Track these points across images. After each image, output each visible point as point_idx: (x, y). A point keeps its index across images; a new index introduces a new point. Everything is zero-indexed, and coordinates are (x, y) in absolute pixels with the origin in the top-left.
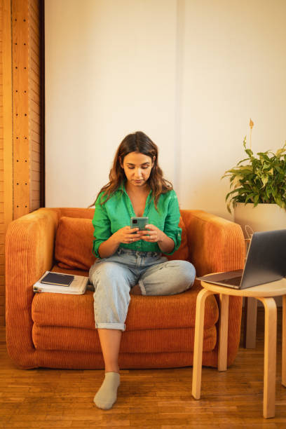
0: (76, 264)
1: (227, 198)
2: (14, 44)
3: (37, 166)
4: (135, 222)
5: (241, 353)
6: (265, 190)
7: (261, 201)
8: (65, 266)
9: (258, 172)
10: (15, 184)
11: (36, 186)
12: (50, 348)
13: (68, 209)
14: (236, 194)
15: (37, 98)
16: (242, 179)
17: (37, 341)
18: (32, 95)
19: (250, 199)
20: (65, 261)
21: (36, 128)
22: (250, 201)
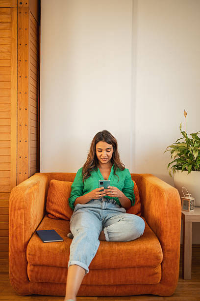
0: (61, 216)
1: (168, 167)
2: (19, 61)
3: (34, 144)
4: (101, 183)
5: (180, 283)
6: (196, 162)
7: (193, 169)
8: (53, 217)
9: (191, 148)
10: (18, 157)
11: (34, 157)
12: (40, 281)
13: (55, 174)
14: (175, 163)
15: (35, 97)
16: (179, 153)
17: (31, 276)
18: (31, 95)
19: (185, 168)
20: (54, 213)
21: (34, 117)
22: (185, 169)
